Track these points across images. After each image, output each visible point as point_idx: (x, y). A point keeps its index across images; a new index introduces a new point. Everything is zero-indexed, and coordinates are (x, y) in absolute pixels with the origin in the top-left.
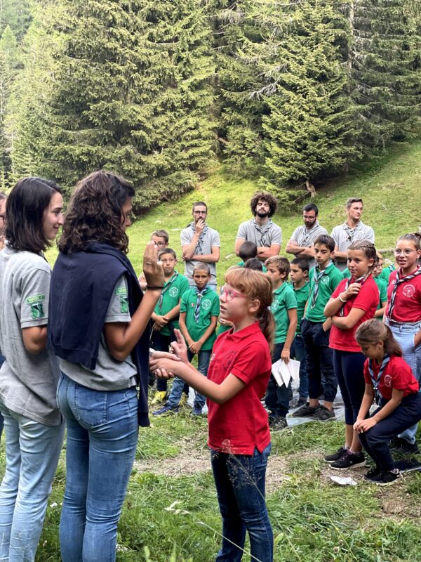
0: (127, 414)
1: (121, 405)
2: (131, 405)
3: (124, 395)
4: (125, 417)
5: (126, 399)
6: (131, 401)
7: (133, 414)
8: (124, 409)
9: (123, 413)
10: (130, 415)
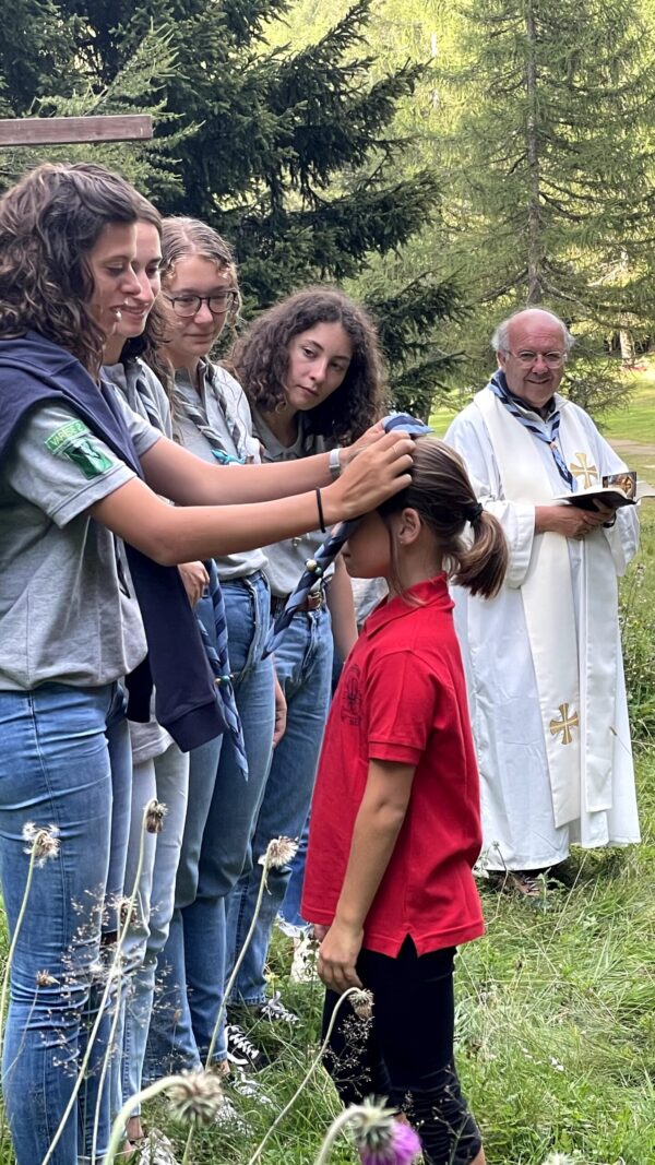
0: (32, 747)
1: (16, 725)
2: (42, 728)
3: (26, 700)
4: (26, 753)
5: (28, 711)
6: (44, 717)
7: (50, 749)
8: (23, 734)
9: (19, 743)
10: (39, 751)
